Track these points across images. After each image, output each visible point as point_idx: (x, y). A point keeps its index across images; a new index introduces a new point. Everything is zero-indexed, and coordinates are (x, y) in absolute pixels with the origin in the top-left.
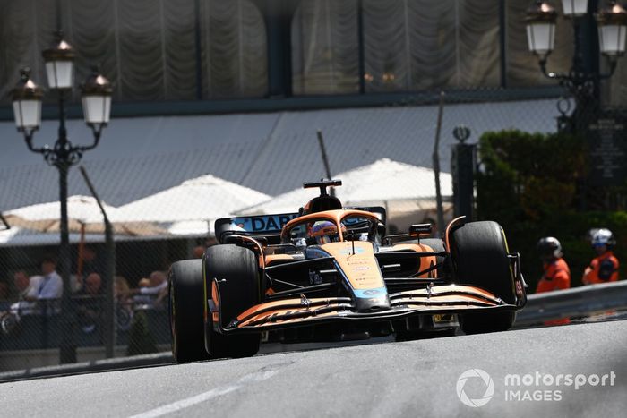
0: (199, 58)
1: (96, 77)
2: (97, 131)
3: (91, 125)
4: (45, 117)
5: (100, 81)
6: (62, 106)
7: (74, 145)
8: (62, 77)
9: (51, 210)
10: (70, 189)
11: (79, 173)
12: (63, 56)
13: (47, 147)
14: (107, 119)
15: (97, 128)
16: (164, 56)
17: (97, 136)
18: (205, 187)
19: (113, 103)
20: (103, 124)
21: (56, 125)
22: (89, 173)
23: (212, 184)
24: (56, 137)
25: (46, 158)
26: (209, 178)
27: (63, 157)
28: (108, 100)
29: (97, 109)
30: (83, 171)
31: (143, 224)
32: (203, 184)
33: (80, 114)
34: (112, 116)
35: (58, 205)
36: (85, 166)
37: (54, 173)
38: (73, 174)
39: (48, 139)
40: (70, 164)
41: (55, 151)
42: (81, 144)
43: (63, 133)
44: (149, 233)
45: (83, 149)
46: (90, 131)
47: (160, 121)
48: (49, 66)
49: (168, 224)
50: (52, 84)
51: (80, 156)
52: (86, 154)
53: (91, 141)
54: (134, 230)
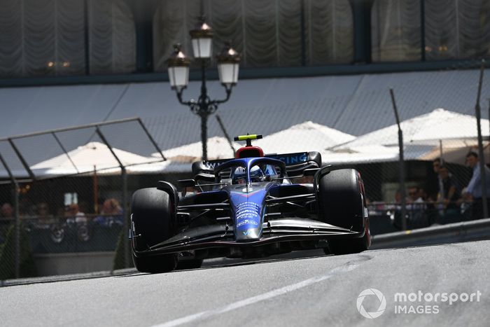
0: (303, 35)
1: (228, 50)
2: (229, 89)
3: (224, 85)
4: (191, 79)
5: (231, 52)
6: (203, 71)
7: (212, 99)
8: (204, 50)
9: (194, 150)
10: (209, 132)
11: (216, 120)
12: (205, 35)
13: (192, 101)
14: (236, 80)
15: (229, 87)
16: (277, 34)
17: (229, 92)
18: (308, 131)
19: (240, 69)
20: (233, 84)
21: (199, 84)
22: (223, 120)
23: (310, 128)
24: (199, 93)
25: (192, 109)
26: (310, 124)
27: (204, 108)
28: (237, 66)
29: (229, 73)
30: (219, 119)
32: (305, 128)
33: (216, 77)
34: (240, 78)
35: (200, 144)
36: (220, 115)
37: (198, 121)
38: (211, 120)
39: (193, 96)
40: (209, 113)
41: (199, 104)
42: (217, 99)
43: (204, 90)
45: (219, 102)
46: (224, 88)
47: (273, 81)
48: (195, 42)
50: (197, 55)
51: (216, 107)
52: (221, 106)
53: (224, 96)
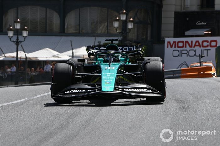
0: (46, 25)
1: (25, 27)
2: (25, 38)
3: (24, 37)
4: (14, 34)
5: (26, 28)
6: (18, 33)
7: (20, 40)
8: (18, 26)
9: (14, 54)
10: (19, 49)
11: (21, 46)
12: (18, 22)
13: (14, 40)
14: (27, 35)
15: (25, 37)
16: (39, 24)
17: (25, 39)
18: (47, 51)
20: (26, 37)
21: (16, 36)
22: (23, 46)
23: (48, 50)
24: (16, 39)
25: (14, 43)
26: (48, 49)
27: (17, 43)
28: (27, 32)
29: (25, 34)
30: (22, 46)
31: (33, 57)
32: (46, 50)
33: (21, 34)
34: (28, 35)
35: (16, 53)
36: (22, 45)
37: (16, 46)
38: (19, 46)
39: (14, 39)
40: (19, 44)
41: (16, 42)
43: (18, 38)
44: (34, 59)
45: (22, 41)
46: (23, 38)
47: (37, 37)
48: (15, 24)
49: (36, 57)
50: (16, 28)
51: (21, 43)
52: (22, 43)
53: (23, 40)
54: (31, 58)
